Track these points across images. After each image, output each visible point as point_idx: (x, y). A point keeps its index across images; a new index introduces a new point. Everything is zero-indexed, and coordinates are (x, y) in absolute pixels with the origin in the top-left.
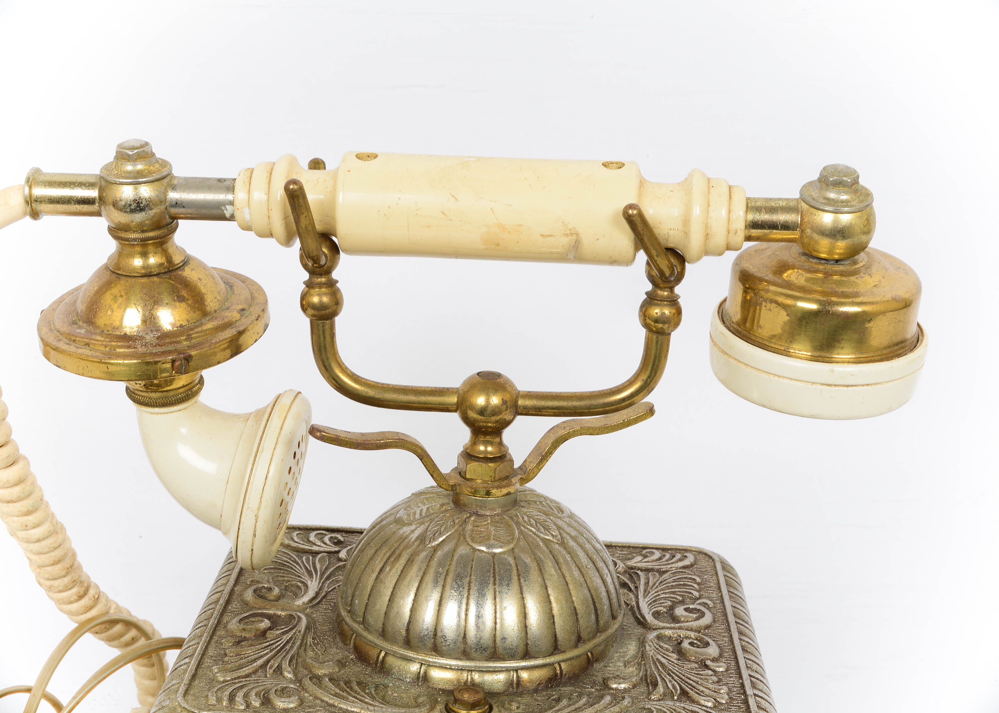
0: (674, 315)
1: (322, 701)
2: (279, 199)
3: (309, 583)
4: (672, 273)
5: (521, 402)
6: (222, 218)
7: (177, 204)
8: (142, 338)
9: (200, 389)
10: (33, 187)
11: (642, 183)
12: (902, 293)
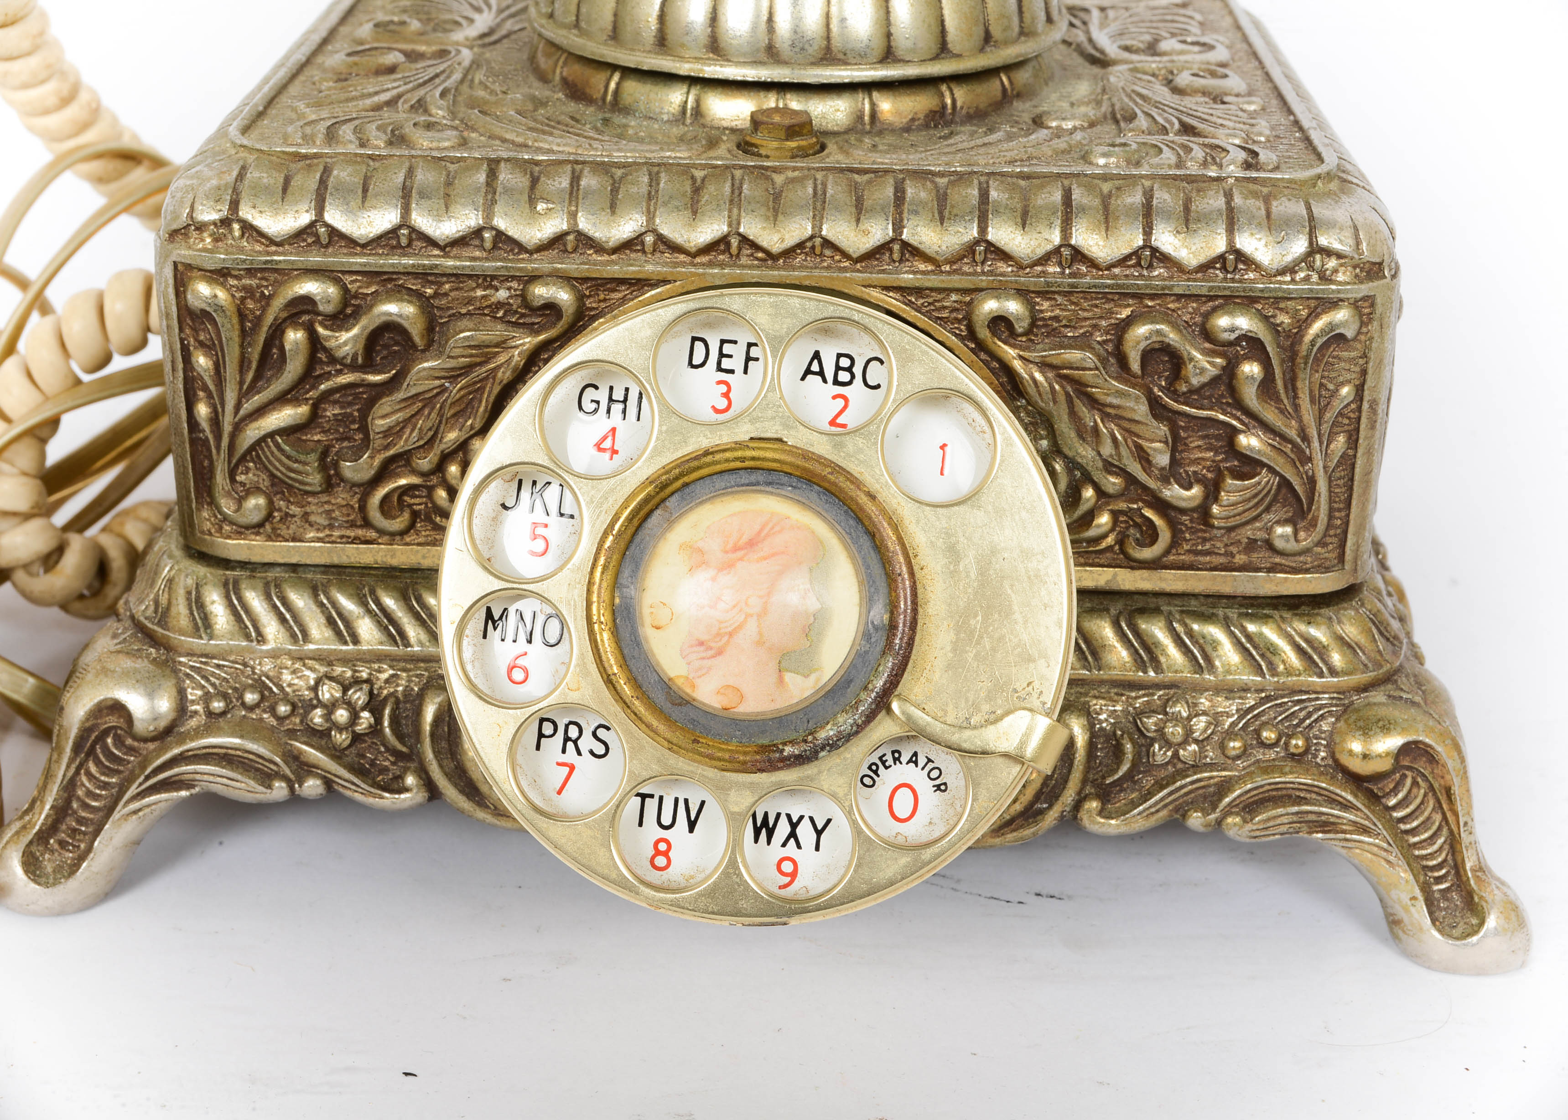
1: (504, 139)
3: (476, 17)
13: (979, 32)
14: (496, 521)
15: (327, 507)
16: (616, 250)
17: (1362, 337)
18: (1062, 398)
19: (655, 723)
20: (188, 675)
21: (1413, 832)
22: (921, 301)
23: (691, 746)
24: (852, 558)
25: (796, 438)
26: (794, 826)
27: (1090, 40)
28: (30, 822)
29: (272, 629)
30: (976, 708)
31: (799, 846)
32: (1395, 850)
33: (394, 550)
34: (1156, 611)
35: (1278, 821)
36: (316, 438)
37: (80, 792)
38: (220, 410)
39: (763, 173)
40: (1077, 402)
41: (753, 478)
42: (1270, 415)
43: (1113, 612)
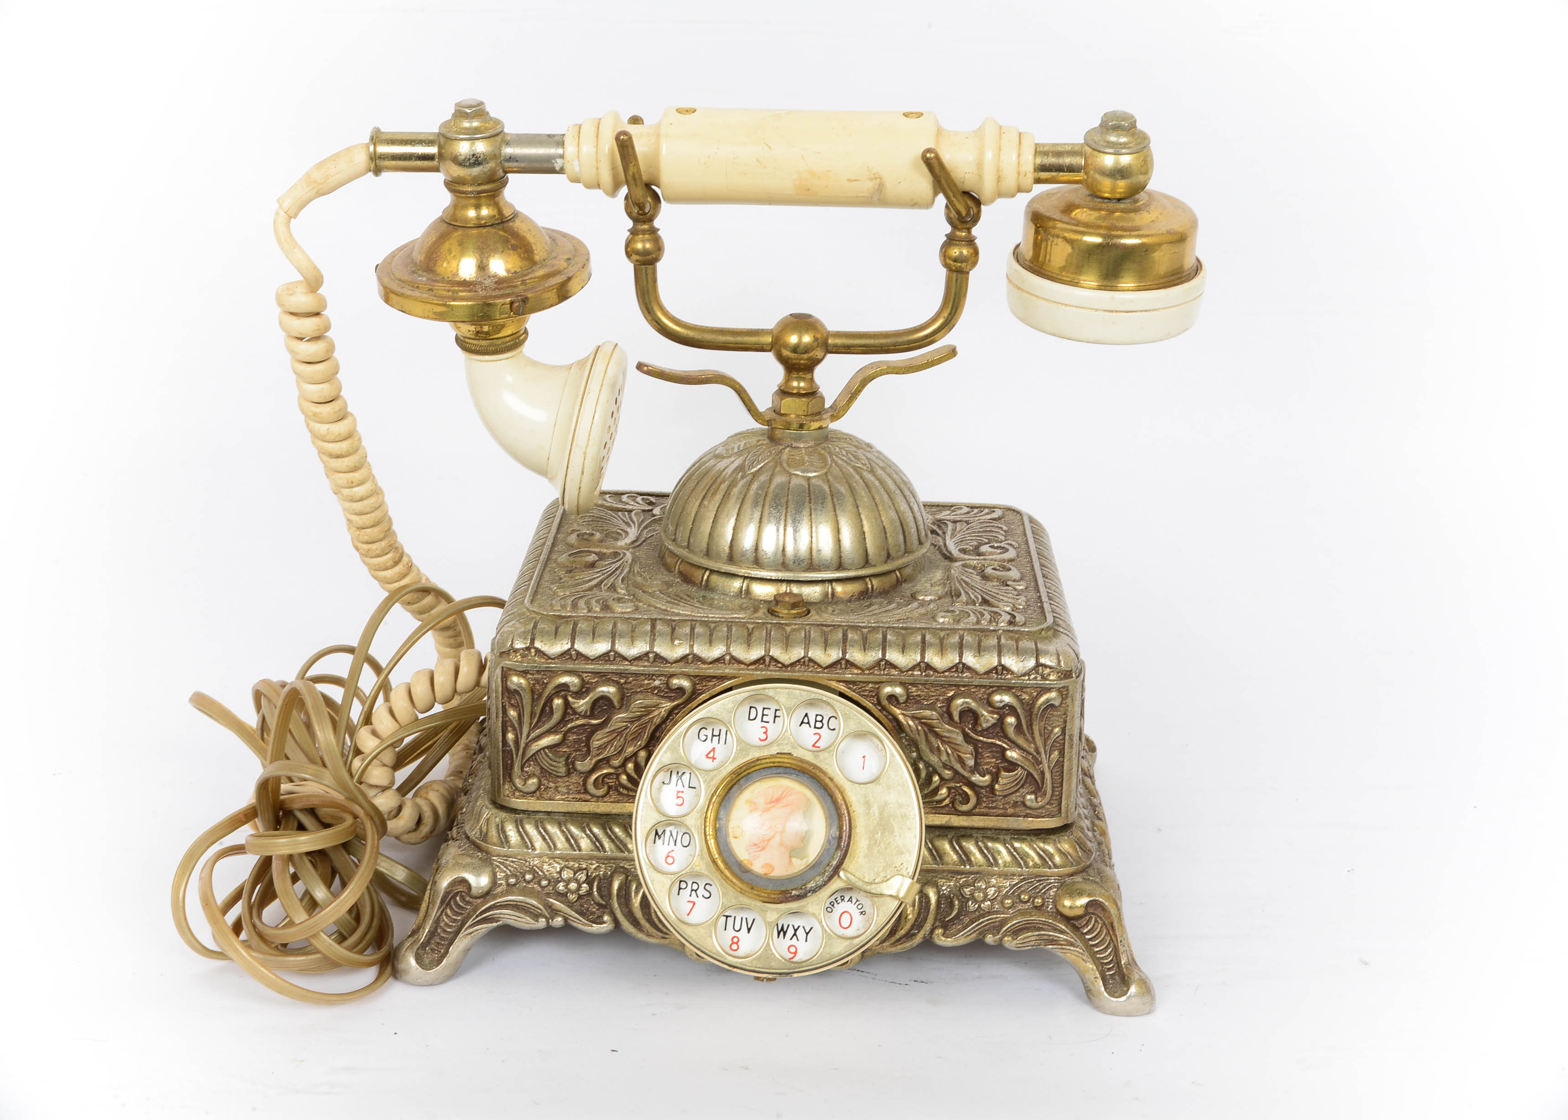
0: (972, 254)
1: (656, 608)
2: (607, 151)
3: (629, 530)
4: (968, 214)
5: (830, 341)
6: (553, 171)
7: (511, 159)
8: (481, 283)
9: (526, 338)
10: (377, 145)
11: (939, 132)
12: (1177, 226)
13: (884, 554)
14: (660, 789)
15: (567, 784)
16: (711, 663)
17: (1064, 705)
18: (922, 733)
19: (734, 880)
20: (497, 866)
21: (1096, 945)
22: (855, 687)
23: (750, 890)
24: (823, 808)
25: (798, 753)
26: (796, 930)
27: (945, 545)
28: (417, 938)
29: (539, 843)
30: (878, 874)
31: (798, 940)
32: (1086, 954)
33: (599, 805)
34: (971, 836)
35: (1029, 939)
36: (564, 750)
37: (442, 924)
38: (519, 736)
39: (780, 626)
40: (929, 735)
41: (778, 771)
42: (1021, 741)
43: (949, 836)
